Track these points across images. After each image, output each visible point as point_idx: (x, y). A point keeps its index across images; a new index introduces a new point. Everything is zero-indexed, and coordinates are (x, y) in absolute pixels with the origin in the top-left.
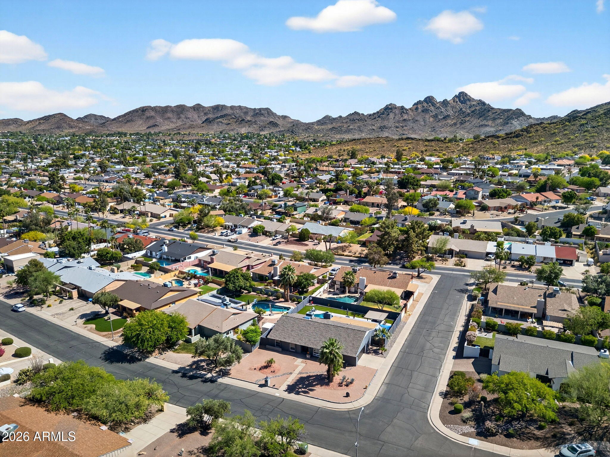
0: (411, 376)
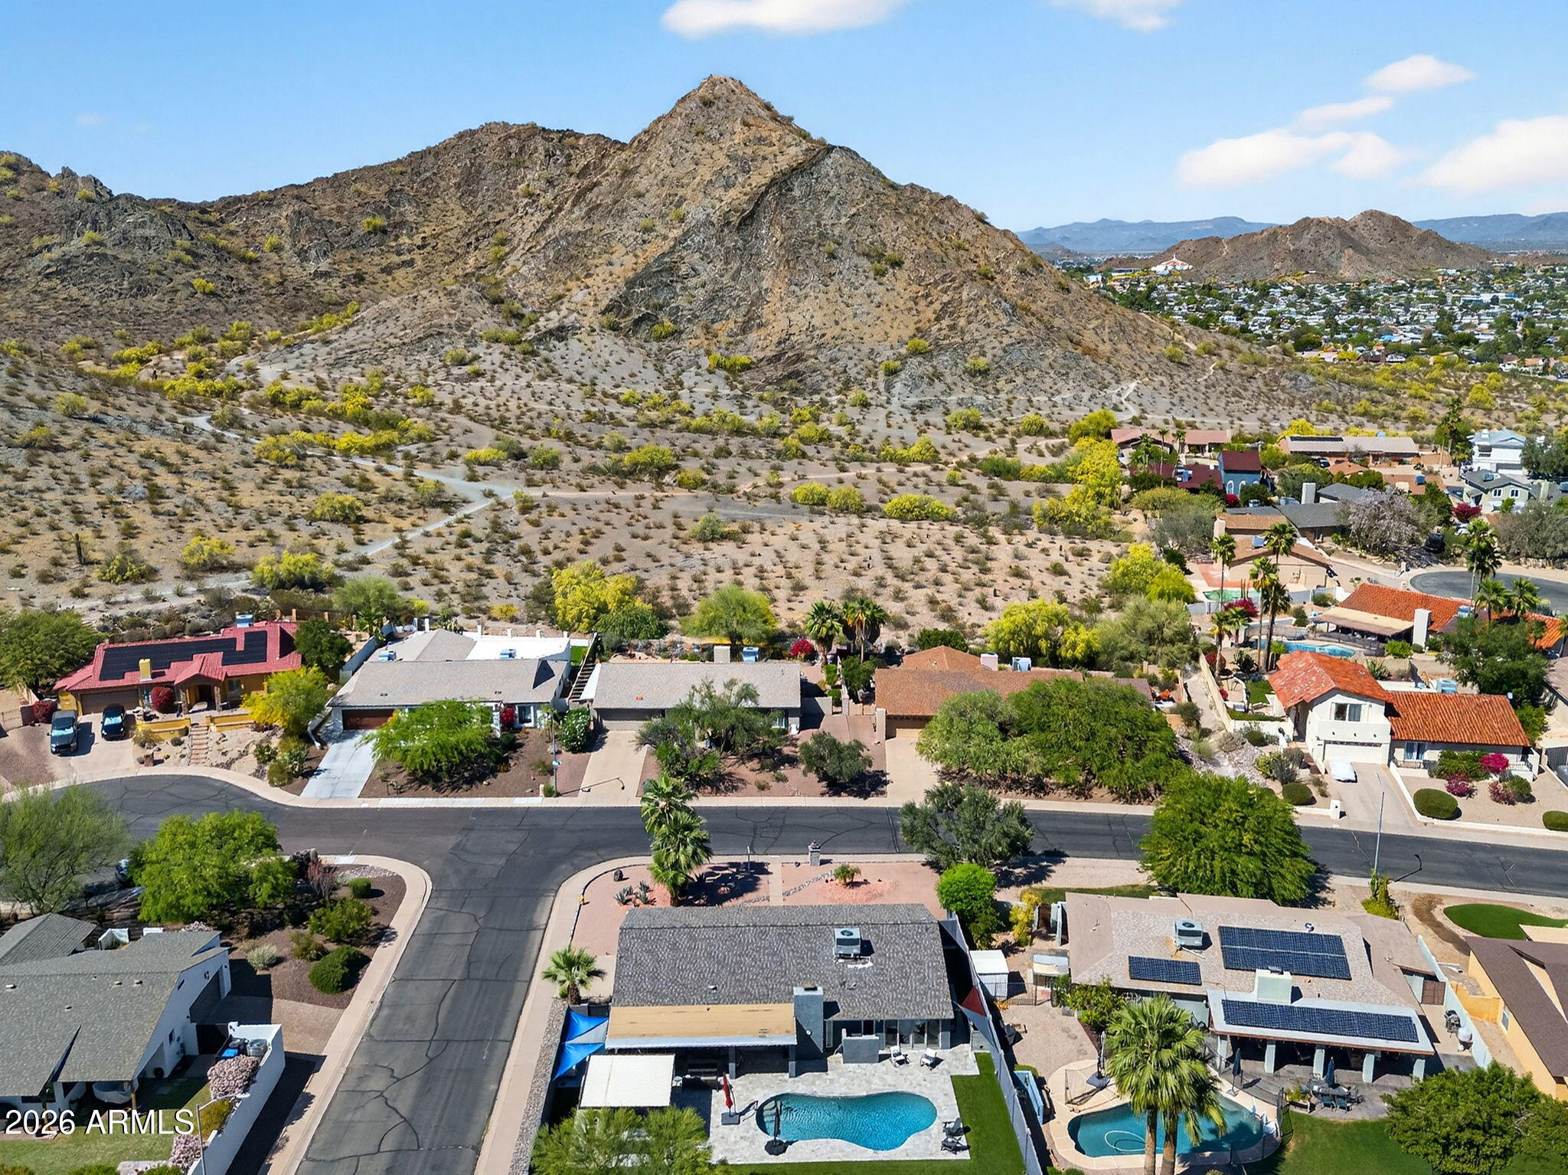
0: (469, 963)
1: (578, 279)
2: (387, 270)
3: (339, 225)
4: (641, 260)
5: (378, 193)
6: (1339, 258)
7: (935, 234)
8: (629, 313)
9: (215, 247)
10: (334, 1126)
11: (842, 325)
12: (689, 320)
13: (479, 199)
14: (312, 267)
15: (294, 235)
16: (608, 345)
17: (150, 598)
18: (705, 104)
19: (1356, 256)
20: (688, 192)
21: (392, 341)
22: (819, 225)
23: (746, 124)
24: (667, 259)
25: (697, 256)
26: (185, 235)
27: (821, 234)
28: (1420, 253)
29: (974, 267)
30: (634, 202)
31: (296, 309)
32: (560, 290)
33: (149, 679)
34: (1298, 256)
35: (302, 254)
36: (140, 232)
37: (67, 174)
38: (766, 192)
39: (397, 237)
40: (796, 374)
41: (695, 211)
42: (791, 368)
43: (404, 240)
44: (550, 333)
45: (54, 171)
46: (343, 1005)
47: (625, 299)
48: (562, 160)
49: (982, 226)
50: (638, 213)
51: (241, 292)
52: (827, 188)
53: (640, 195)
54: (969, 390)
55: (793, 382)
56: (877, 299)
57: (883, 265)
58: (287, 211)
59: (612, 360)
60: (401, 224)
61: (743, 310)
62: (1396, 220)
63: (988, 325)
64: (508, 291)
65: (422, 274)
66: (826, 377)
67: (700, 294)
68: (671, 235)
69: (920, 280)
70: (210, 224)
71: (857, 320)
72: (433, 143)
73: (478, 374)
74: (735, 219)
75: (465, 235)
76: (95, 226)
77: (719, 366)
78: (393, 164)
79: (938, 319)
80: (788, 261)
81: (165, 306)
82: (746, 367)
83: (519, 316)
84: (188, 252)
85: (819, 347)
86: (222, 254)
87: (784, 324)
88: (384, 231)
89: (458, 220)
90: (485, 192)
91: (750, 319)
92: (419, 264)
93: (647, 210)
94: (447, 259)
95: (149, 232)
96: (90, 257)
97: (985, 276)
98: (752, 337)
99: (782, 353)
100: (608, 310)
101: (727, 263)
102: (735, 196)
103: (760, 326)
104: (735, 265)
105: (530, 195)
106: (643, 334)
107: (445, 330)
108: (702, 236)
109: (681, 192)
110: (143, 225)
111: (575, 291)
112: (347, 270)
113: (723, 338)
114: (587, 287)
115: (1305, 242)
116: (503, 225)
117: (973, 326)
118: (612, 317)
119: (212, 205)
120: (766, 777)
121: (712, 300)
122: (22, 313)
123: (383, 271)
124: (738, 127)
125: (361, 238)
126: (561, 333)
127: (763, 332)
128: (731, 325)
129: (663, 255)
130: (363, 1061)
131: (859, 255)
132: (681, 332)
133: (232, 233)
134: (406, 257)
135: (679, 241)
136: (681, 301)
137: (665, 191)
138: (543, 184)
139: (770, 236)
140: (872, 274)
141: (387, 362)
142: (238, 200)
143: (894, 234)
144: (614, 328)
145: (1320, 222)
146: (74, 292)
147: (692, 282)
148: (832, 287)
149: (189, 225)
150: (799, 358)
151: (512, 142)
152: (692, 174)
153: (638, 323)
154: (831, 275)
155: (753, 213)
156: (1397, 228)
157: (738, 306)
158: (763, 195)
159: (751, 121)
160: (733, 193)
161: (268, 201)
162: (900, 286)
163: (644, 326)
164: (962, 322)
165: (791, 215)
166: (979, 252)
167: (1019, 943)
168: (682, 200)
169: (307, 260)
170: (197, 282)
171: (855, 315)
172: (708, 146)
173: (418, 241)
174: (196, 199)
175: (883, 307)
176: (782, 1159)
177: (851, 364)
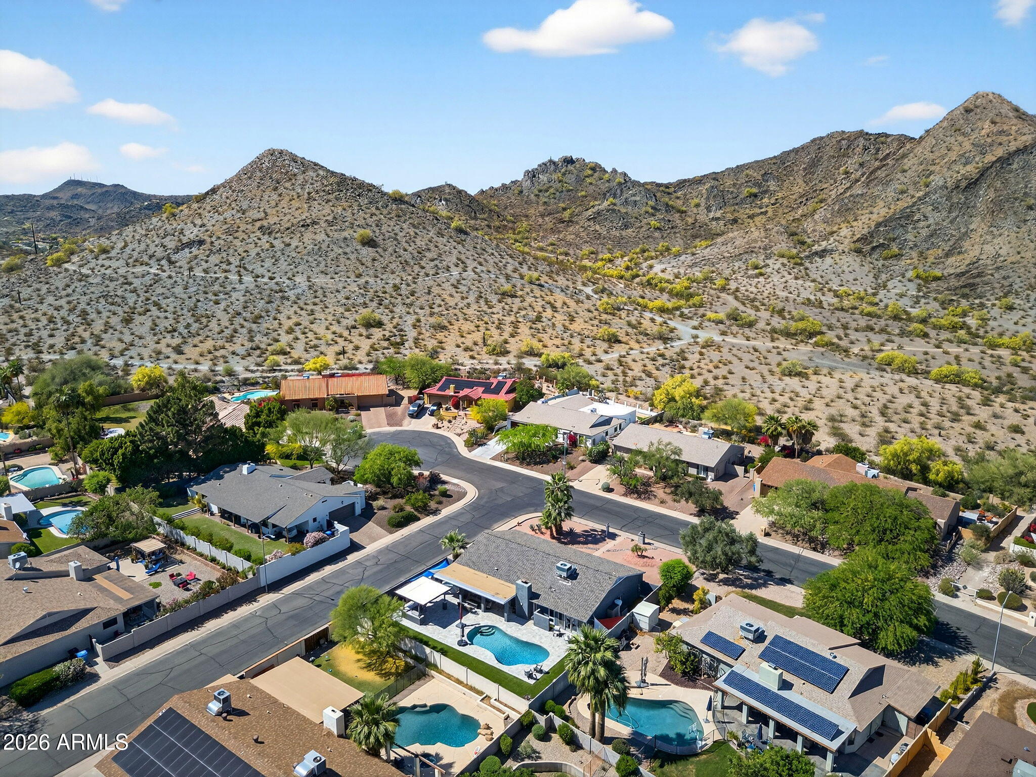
1: (848, 222)
2: (751, 217)
3: (732, 192)
4: (892, 210)
5: (757, 175)
8: (871, 242)
9: (667, 205)
10: (342, 572)
11: (1022, 255)
12: (911, 248)
13: (815, 176)
14: (711, 215)
15: (708, 199)
16: (850, 262)
17: (496, 363)
18: (966, 111)
20: (936, 168)
21: (726, 255)
22: (1026, 187)
23: (993, 122)
24: (908, 210)
25: (930, 208)
26: (654, 200)
27: (1025, 193)
30: (899, 175)
31: (695, 237)
32: (835, 229)
33: (452, 394)
35: (709, 209)
36: (633, 198)
37: (614, 171)
38: (991, 167)
39: (762, 199)
40: (972, 286)
41: (937, 180)
42: (971, 281)
43: (766, 200)
44: (816, 253)
45: (609, 170)
46: (391, 533)
47: (871, 234)
48: (873, 151)
50: (900, 180)
51: (672, 228)
53: (904, 171)
55: (967, 291)
58: (708, 186)
59: (847, 270)
60: (766, 192)
61: (951, 243)
64: (803, 229)
65: (770, 219)
66: (993, 288)
67: (925, 232)
68: (918, 195)
70: (669, 194)
72: (797, 145)
73: (761, 274)
74: (963, 184)
75: (800, 197)
76: (614, 198)
77: (918, 277)
78: (771, 159)
80: (993, 212)
81: (634, 234)
82: (937, 279)
83: (803, 243)
84: (653, 208)
85: (998, 268)
86: (669, 208)
87: (977, 253)
88: (755, 196)
89: (799, 187)
90: (820, 171)
91: (955, 248)
92: (770, 214)
93: (906, 180)
94: (786, 211)
95: (638, 198)
96: (608, 211)
98: (951, 260)
99: (967, 272)
100: (858, 240)
101: (949, 212)
102: (971, 170)
103: (959, 253)
104: (954, 214)
105: (846, 173)
106: (875, 255)
107: (756, 250)
108: (937, 195)
109: (932, 168)
110: (634, 195)
111: (844, 229)
112: (729, 216)
113: (931, 259)
114: (852, 227)
116: (825, 191)
118: (858, 245)
119: (670, 184)
120: (669, 498)
121: (932, 236)
122: (573, 236)
123: (749, 217)
124: (987, 124)
125: (742, 200)
126: (822, 254)
127: (961, 257)
128: (940, 251)
129: (907, 207)
130: (375, 554)
132: (902, 256)
133: (678, 198)
134: (763, 210)
135: (920, 199)
136: (910, 236)
137: (922, 167)
138: (856, 167)
139: (985, 195)
141: (717, 266)
142: (685, 181)
144: (858, 251)
146: (598, 228)
147: (922, 224)
148: (1024, 229)
149: (658, 195)
150: (979, 275)
151: (843, 142)
152: (943, 157)
153: (874, 249)
154: (1025, 221)
155: (977, 180)
157: (949, 240)
158: (988, 168)
159: (998, 119)
160: (969, 168)
161: (699, 181)
163: (878, 251)
165: (1005, 182)
167: (692, 612)
168: (931, 173)
169: (710, 211)
170: (653, 222)
172: (960, 138)
173: (773, 201)
174: (665, 182)
176: (461, 649)
177: (1018, 281)
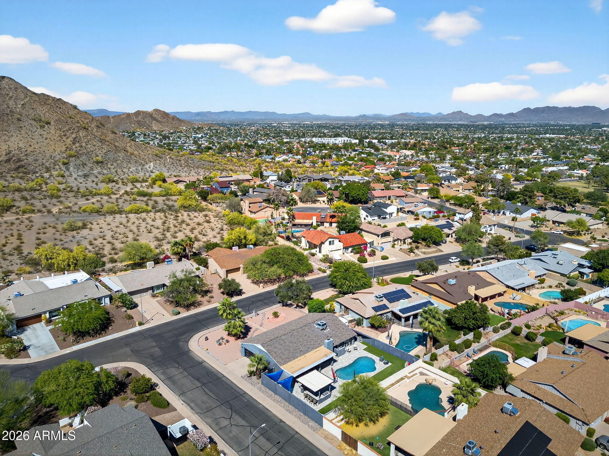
0: (197, 380)
6: (152, 123)
7: (59, 113)
11: (33, 146)
19: (157, 123)
22: (9, 107)
27: (11, 111)
28: (174, 123)
29: (79, 125)
34: (139, 122)
40: (22, 166)
42: (18, 164)
49: (76, 110)
52: (7, 92)
54: (99, 168)
55: (22, 170)
56: (45, 136)
57: (42, 124)
62: (164, 112)
63: (94, 146)
69: (60, 129)
71: (39, 144)
79: (74, 143)
85: (26, 155)
87: (6, 147)
97: (85, 128)
99: (10, 159)
115: (140, 118)
117: (89, 146)
131: (31, 119)
140: (39, 127)
143: (42, 111)
145: (143, 112)
148: (23, 132)
150: (19, 160)
154: (21, 127)
156: (165, 115)
162: (53, 132)
164: (84, 144)
166: (79, 119)
171: (37, 143)
175: (48, 139)
177: (44, 161)
